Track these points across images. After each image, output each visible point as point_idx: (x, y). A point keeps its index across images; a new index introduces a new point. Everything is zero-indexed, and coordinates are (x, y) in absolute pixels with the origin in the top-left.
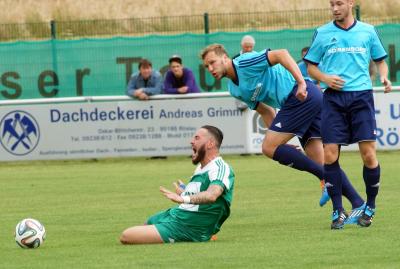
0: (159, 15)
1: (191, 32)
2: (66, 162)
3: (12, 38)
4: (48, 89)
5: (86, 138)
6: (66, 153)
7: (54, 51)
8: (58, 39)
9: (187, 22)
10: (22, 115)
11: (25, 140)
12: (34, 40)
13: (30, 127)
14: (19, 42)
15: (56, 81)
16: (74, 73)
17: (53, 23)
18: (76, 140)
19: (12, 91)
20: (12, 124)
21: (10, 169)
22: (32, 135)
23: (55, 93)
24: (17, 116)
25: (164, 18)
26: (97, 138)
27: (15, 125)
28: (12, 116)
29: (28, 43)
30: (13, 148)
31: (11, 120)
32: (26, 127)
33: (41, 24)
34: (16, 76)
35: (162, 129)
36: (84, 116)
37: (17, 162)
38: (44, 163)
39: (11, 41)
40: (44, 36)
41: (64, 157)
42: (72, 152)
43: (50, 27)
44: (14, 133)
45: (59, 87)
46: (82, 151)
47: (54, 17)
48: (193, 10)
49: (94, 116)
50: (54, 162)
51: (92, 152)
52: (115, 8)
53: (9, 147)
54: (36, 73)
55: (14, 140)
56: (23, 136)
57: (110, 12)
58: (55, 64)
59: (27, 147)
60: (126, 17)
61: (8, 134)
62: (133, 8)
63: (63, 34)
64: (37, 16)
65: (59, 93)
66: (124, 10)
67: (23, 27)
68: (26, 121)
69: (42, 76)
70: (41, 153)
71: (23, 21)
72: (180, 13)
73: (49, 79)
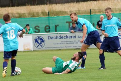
0: (78, 10)
1: (87, 15)
2: (52, 50)
3: (38, 16)
4: (47, 30)
5: (58, 44)
6: (52, 48)
7: (49, 20)
8: (50, 17)
9: (85, 12)
10: (40, 37)
11: (41, 44)
12: (43, 17)
13: (42, 41)
14: (39, 18)
15: (49, 28)
16: (54, 26)
17: (49, 12)
18: (55, 44)
19: (37, 31)
20: (37, 40)
21: (37, 52)
22: (43, 43)
23: (49, 31)
24: (39, 38)
25: (79, 11)
26: (61, 44)
27: (38, 40)
28: (37, 38)
29: (42, 18)
30: (38, 46)
31: (37, 39)
32: (41, 41)
33: (45, 13)
34: (39, 27)
35: (79, 41)
36: (57, 38)
37: (39, 50)
38: (46, 50)
39: (37, 17)
40: (46, 16)
41: (51, 49)
42: (54, 47)
43: (48, 13)
44: (38, 42)
45: (50, 30)
46: (57, 47)
47: (49, 10)
48: (87, 8)
49: (60, 38)
50: (49, 50)
51: (59, 47)
52: (66, 8)
53: (37, 46)
54: (44, 26)
55: (38, 44)
56: (40, 43)
57: (64, 9)
58: (49, 24)
59: (42, 46)
60: (69, 10)
61: (36, 43)
62: (70, 8)
63: (51, 15)
64: (44, 10)
65: (50, 31)
66: (68, 9)
67: (41, 13)
68: (41, 39)
69: (46, 27)
70: (45, 48)
71: (40, 12)
72: (84, 9)
73: (47, 27)
